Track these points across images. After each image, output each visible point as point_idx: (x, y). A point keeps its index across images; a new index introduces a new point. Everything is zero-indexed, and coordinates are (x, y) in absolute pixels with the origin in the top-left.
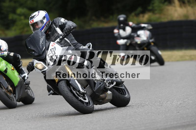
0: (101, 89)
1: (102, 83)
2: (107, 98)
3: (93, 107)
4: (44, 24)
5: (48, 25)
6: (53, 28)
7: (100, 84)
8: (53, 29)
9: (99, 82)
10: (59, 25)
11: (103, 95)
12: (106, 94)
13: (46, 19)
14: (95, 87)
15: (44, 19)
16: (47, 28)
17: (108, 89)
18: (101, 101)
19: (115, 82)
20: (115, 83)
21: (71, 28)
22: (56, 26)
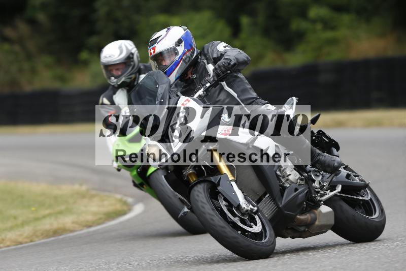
0: (299, 201)
1: (301, 188)
2: (317, 223)
3: (274, 243)
4: (178, 56)
5: (188, 59)
6: (202, 65)
7: (296, 190)
8: (202, 67)
9: (294, 186)
10: (214, 58)
11: (308, 215)
12: (314, 213)
13: (183, 44)
14: (282, 197)
15: (179, 45)
16: (185, 66)
17: (321, 201)
18: (302, 229)
19: (340, 186)
20: (339, 188)
21: (229, 64)
22: (207, 59)
